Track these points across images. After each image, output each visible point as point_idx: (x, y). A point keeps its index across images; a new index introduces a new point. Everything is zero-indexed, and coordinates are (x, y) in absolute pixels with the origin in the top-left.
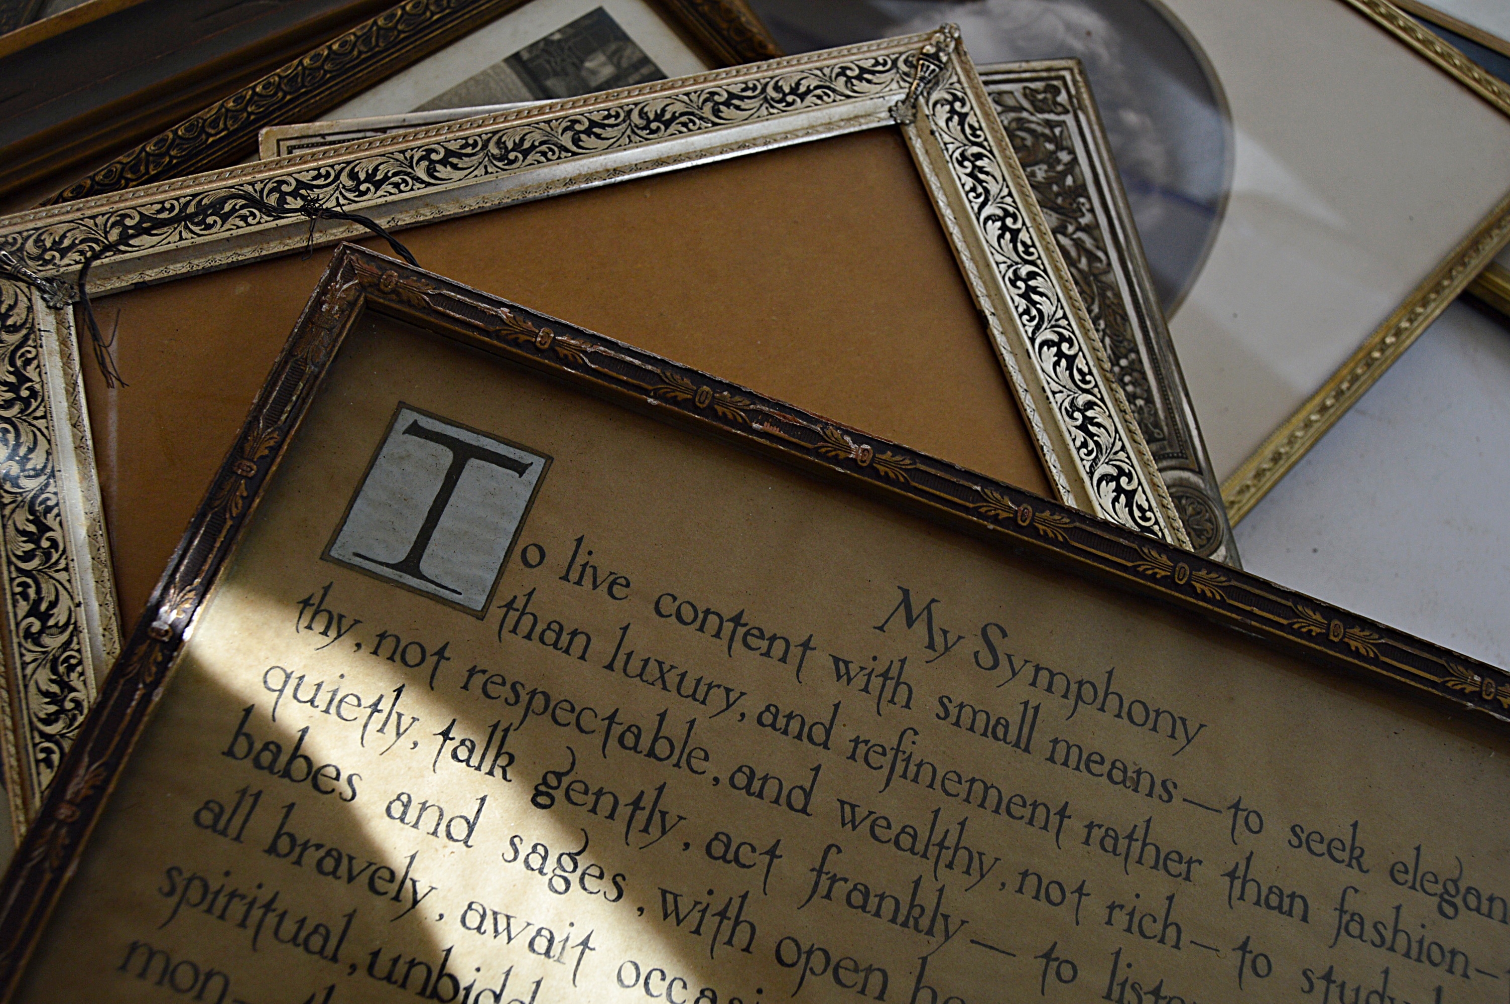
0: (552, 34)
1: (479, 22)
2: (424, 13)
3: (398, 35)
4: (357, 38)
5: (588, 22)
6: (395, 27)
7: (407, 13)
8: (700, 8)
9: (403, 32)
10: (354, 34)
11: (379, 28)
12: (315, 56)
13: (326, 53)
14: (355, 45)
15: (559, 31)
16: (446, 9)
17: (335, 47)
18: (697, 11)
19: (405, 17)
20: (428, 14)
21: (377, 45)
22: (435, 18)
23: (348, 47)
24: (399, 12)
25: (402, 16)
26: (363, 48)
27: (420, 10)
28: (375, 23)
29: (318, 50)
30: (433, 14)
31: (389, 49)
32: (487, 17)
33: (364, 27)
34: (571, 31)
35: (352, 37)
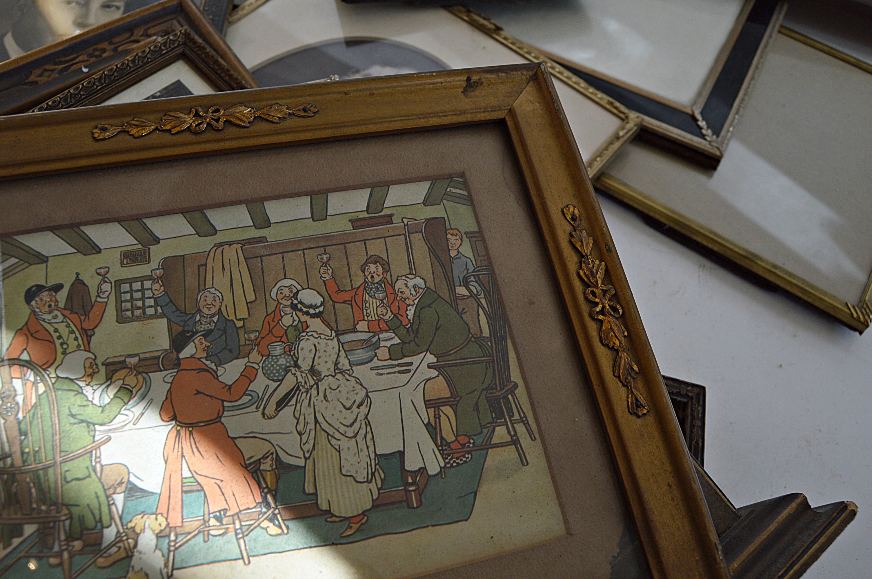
0: (156, 93)
1: (120, 89)
2: (93, 86)
3: (81, 97)
4: (61, 99)
5: (173, 87)
6: (79, 93)
7: (85, 87)
8: (224, 78)
9: (83, 95)
10: (59, 97)
11: (71, 94)
12: (40, 108)
13: (46, 106)
14: (60, 102)
15: (159, 91)
16: (103, 84)
17: (50, 103)
18: (223, 80)
19: (84, 88)
20: (95, 87)
21: (71, 101)
22: (98, 88)
23: (57, 103)
24: (81, 86)
25: (82, 88)
26: (63, 103)
27: (91, 85)
28: (69, 91)
29: (42, 105)
30: (97, 87)
31: (76, 103)
32: (123, 87)
33: (64, 94)
34: (165, 91)
35: (58, 99)
